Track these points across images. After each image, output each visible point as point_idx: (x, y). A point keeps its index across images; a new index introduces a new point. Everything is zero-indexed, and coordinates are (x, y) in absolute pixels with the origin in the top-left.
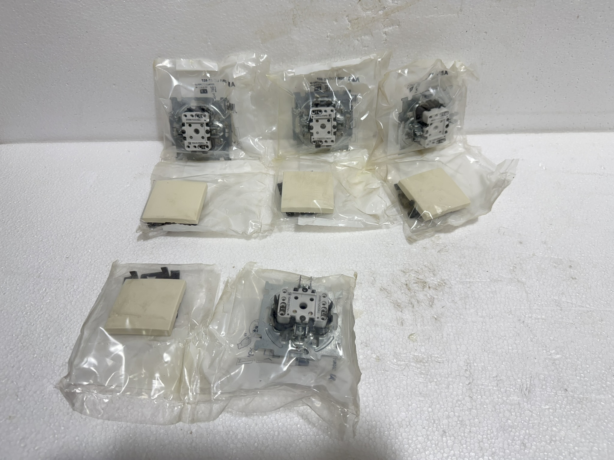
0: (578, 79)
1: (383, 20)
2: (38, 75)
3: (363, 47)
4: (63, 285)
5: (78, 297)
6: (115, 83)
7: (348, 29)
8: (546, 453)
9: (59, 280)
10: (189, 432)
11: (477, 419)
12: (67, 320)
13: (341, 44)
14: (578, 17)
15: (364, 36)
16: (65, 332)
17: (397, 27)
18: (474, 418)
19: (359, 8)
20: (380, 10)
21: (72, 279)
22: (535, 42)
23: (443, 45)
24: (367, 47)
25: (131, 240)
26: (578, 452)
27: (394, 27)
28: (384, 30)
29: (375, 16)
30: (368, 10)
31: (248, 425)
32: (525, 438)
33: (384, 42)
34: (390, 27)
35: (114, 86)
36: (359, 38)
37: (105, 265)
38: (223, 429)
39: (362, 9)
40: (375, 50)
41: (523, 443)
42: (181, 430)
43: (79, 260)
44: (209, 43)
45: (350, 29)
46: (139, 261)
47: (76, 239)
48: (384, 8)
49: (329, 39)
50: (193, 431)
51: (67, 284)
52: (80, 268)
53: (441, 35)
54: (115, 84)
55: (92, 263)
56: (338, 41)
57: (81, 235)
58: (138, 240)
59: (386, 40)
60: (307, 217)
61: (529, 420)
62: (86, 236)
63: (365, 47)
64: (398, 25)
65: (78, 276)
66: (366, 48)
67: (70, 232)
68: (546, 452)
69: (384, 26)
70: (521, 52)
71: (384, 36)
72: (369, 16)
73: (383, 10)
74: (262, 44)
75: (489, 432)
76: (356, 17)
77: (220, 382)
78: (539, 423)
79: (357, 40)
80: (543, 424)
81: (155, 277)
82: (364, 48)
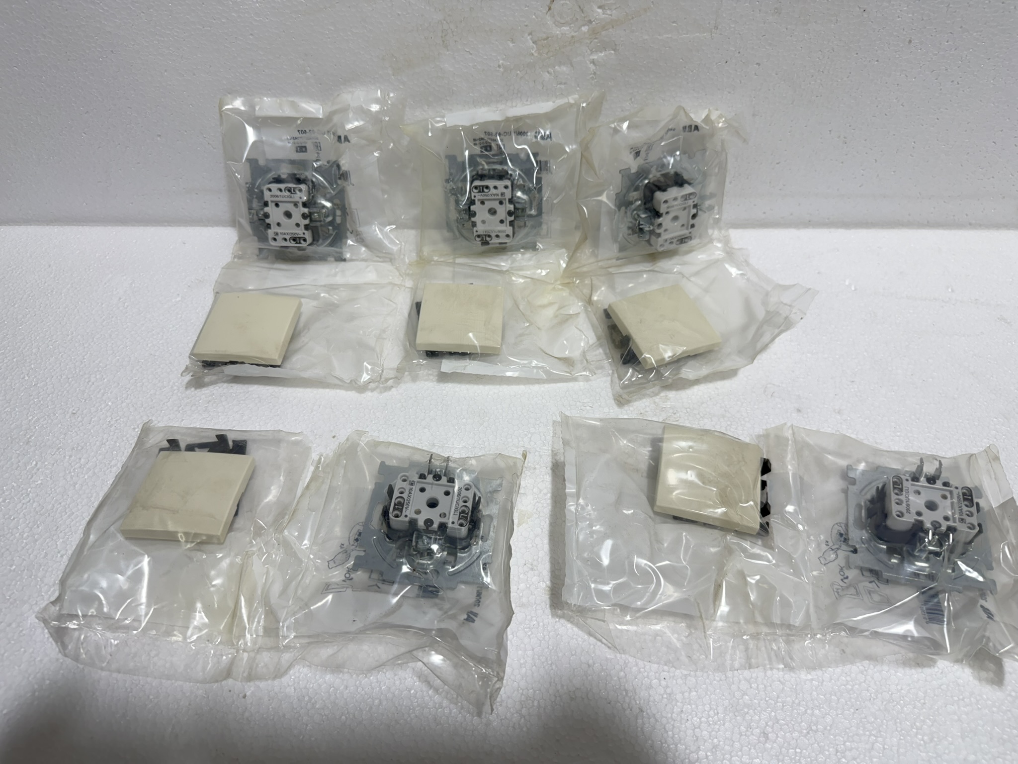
0: (914, 142)
1: (589, 42)
2: (37, 118)
3: (557, 84)
4: (65, 457)
5: (86, 477)
6: (159, 134)
7: (533, 54)
8: (798, 750)
9: (59, 449)
10: (241, 695)
11: (696, 691)
12: (66, 513)
13: (521, 78)
14: (910, 41)
15: (559, 66)
16: (61, 532)
17: (613, 52)
18: (690, 690)
19: (550, 23)
20: (584, 25)
21: (79, 448)
22: (839, 80)
23: (688, 83)
24: (565, 84)
25: (175, 388)
26: (851, 750)
27: (607, 52)
28: (592, 57)
29: (575, 34)
30: (563, 24)
31: (333, 687)
32: (767, 725)
33: (591, 76)
34: (601, 52)
35: (159, 138)
36: (551, 70)
37: (132, 427)
38: (295, 692)
39: (554, 23)
40: (578, 89)
41: (764, 733)
42: (230, 691)
43: (92, 418)
44: (309, 73)
45: (536, 54)
46: (186, 424)
47: (90, 383)
48: (590, 22)
49: (501, 69)
50: (248, 694)
51: (71, 456)
52: (92, 431)
53: (685, 67)
54: (160, 136)
55: (112, 423)
56: (517, 74)
57: (98, 377)
58: (186, 388)
59: (595, 73)
60: (455, 360)
61: (778, 697)
62: (106, 380)
63: (561, 83)
64: (614, 50)
65: (88, 444)
66: (563, 86)
67: (81, 373)
68: (799, 748)
69: (591, 50)
70: (817, 96)
71: (592, 67)
72: (565, 34)
73: (588, 25)
74: (393, 75)
75: (712, 713)
76: (544, 36)
77: (294, 620)
78: (793, 702)
79: (548, 72)
80: (799, 704)
81: (208, 449)
82: (559, 86)
